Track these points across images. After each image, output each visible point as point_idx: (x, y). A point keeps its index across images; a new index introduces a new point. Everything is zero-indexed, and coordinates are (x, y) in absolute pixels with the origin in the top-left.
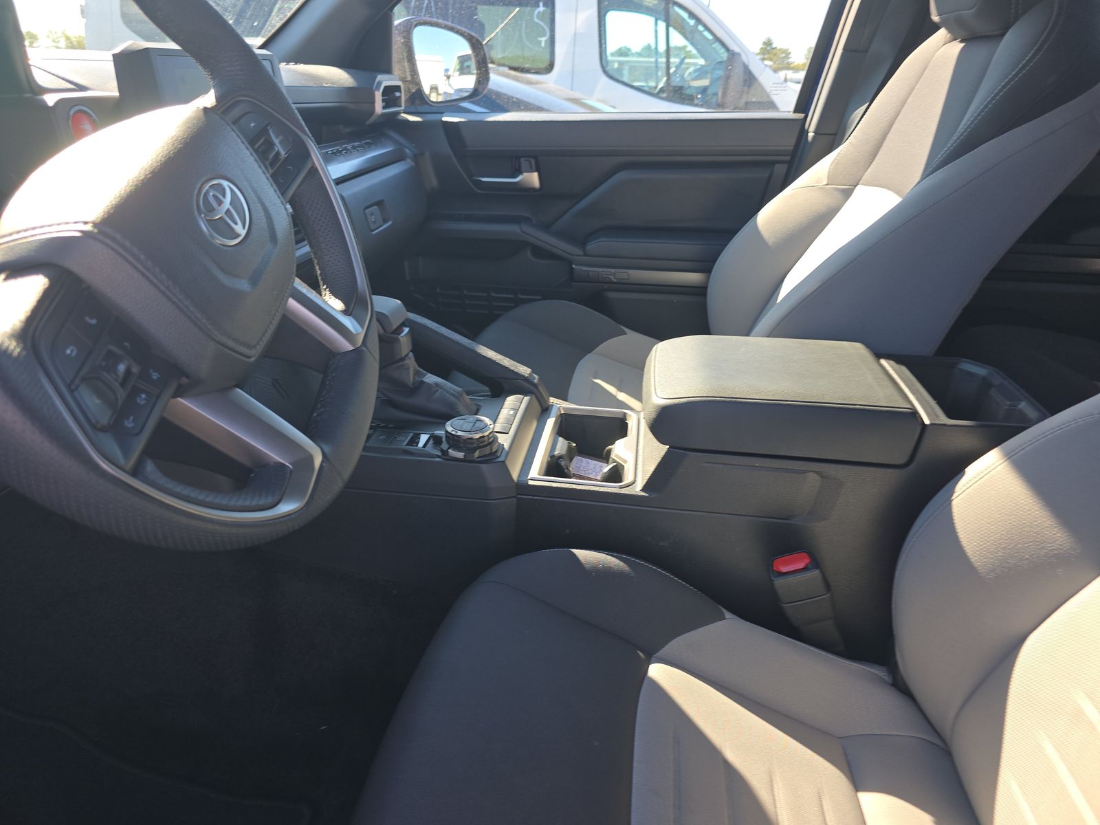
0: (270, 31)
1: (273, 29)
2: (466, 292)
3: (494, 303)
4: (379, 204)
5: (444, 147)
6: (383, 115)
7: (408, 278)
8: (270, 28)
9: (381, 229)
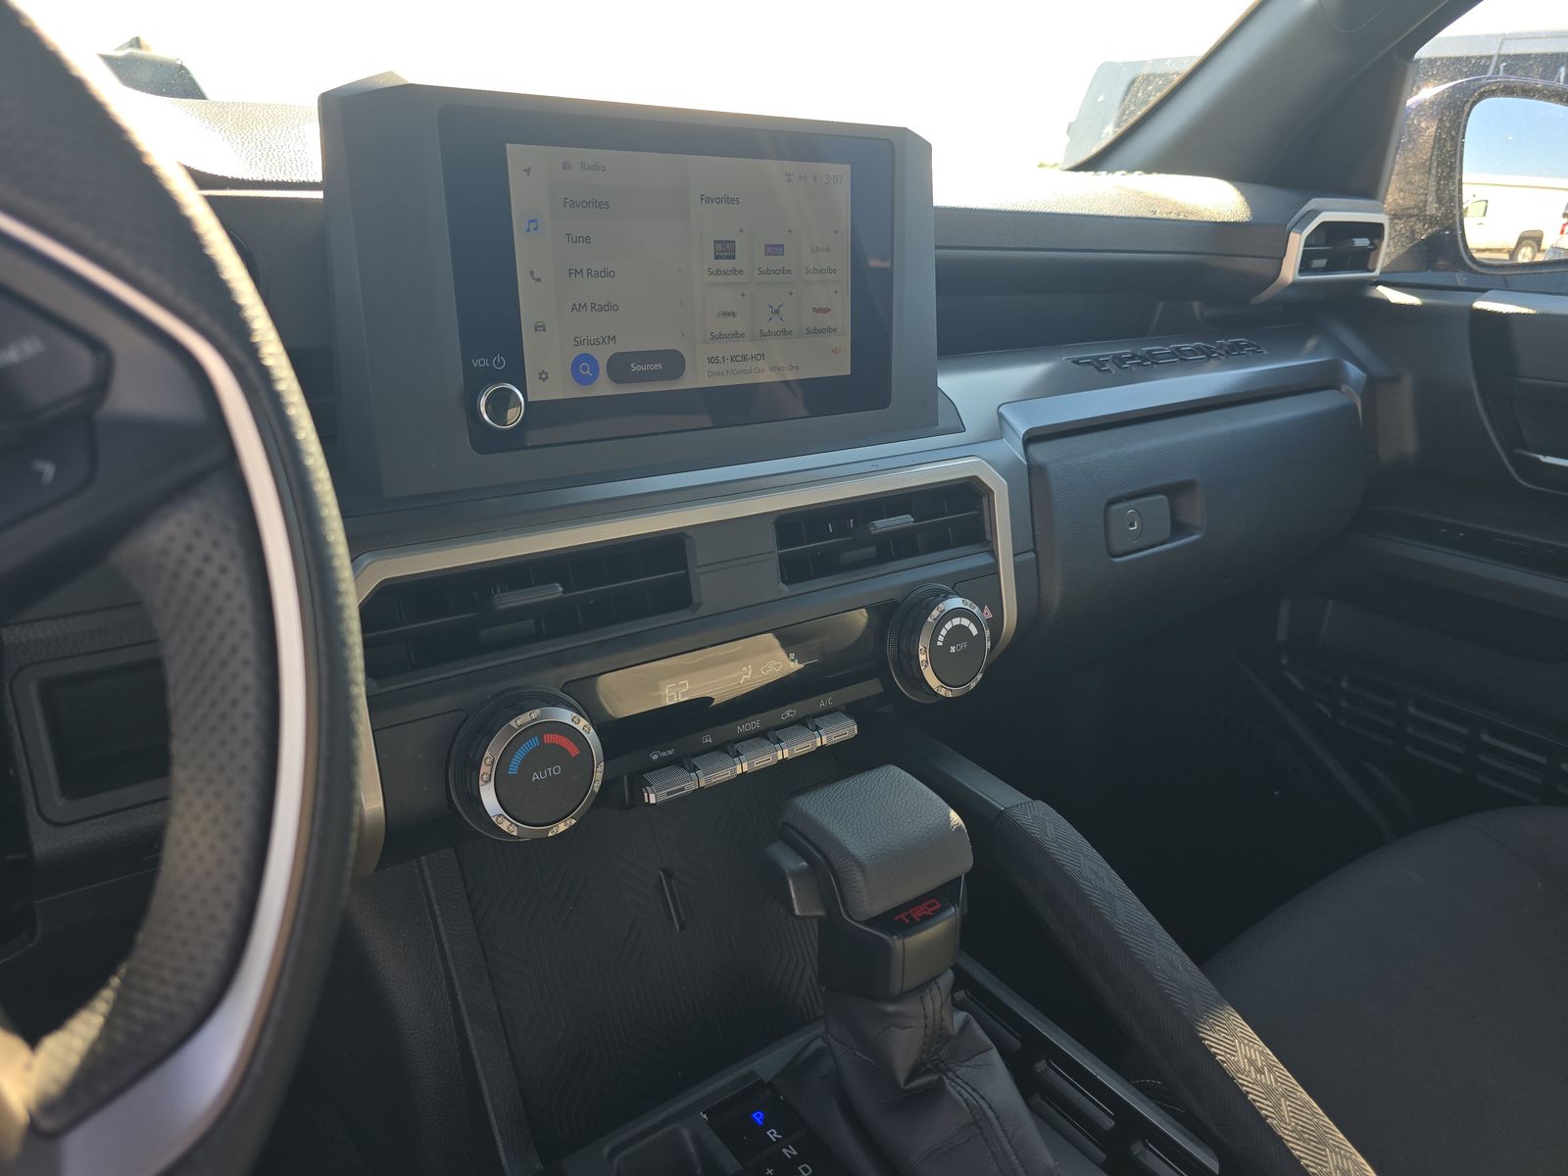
0: (1133, 112)
1: (1139, 109)
2: (1412, 710)
3: (1483, 758)
4: (1175, 491)
5: (1461, 369)
6: (1295, 285)
7: (1281, 635)
8: (1132, 108)
9: (1164, 547)
